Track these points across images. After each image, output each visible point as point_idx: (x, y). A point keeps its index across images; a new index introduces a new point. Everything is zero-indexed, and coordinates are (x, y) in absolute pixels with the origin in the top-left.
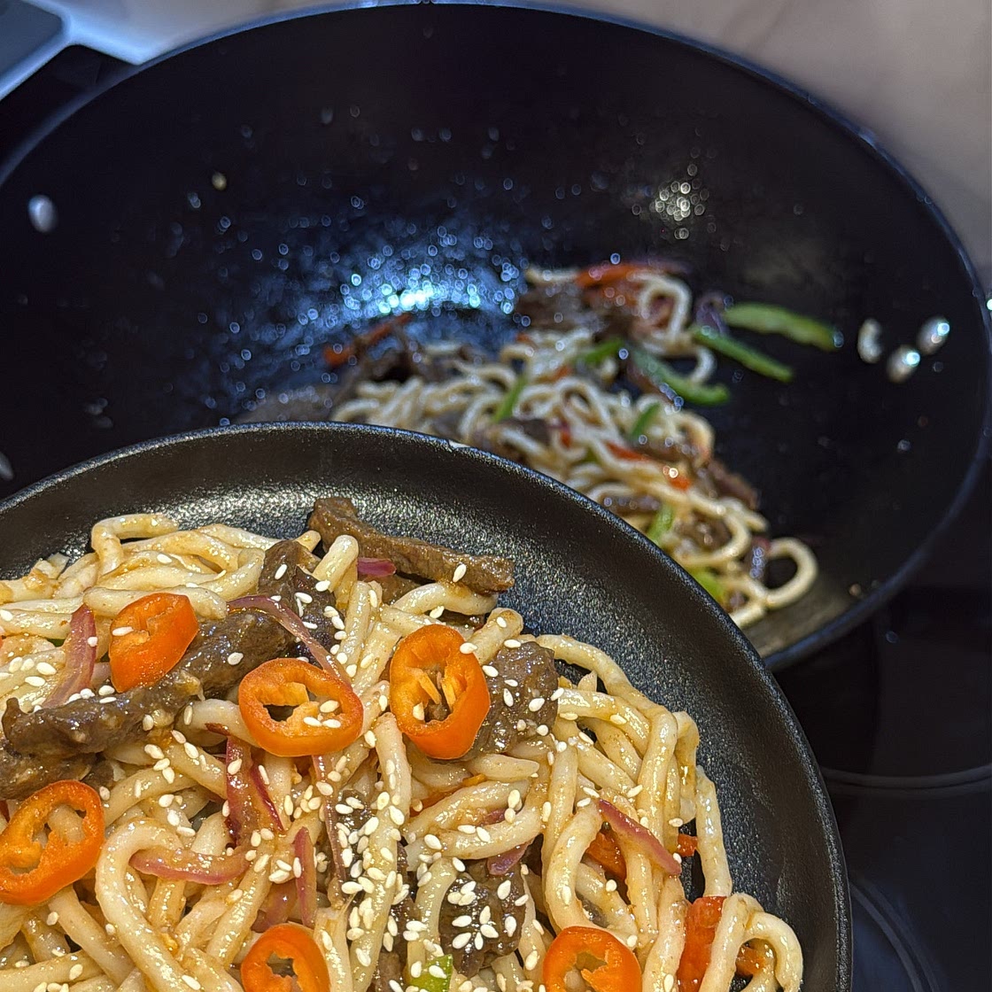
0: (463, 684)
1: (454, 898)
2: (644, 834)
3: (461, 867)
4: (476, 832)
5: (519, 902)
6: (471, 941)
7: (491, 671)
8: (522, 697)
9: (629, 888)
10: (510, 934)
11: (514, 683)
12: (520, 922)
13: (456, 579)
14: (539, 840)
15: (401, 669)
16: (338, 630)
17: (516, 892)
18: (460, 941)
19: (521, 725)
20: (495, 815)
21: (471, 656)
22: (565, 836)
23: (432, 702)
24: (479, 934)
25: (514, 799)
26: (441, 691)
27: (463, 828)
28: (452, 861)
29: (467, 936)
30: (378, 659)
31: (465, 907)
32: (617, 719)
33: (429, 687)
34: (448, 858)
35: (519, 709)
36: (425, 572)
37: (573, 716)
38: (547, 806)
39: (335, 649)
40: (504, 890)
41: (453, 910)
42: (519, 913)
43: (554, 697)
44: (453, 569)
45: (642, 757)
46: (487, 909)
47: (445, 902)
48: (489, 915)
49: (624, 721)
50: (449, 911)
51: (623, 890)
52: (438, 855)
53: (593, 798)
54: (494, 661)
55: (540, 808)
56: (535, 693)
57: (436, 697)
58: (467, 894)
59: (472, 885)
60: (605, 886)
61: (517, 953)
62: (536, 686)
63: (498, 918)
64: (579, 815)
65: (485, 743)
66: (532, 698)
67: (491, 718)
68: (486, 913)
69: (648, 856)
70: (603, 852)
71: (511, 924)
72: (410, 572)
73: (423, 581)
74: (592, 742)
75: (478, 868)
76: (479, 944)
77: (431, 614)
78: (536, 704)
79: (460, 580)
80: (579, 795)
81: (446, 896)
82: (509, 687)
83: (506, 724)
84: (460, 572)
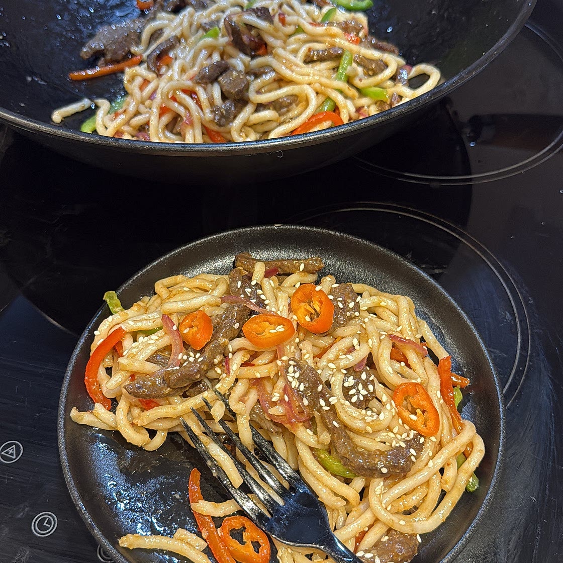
0: (321, 303)
1: (346, 385)
2: (410, 342)
3: (345, 372)
4: (347, 357)
5: (371, 379)
6: (358, 398)
7: (331, 297)
8: (345, 303)
9: (411, 364)
10: (372, 391)
11: (341, 299)
12: (374, 385)
13: (301, 270)
14: (370, 354)
15: (295, 306)
16: (264, 300)
17: (368, 376)
18: (354, 399)
19: (348, 314)
20: (351, 350)
21: (321, 291)
22: (380, 351)
23: (312, 314)
24: (360, 395)
25: (355, 342)
26: (314, 309)
27: (341, 357)
28: (341, 371)
29: (356, 396)
30: (285, 305)
31: (351, 386)
32: (383, 304)
33: (308, 308)
34: (339, 370)
35: (346, 309)
36: (288, 271)
37: (366, 308)
38: (370, 341)
39: (268, 308)
40: (364, 376)
41: (347, 389)
42: (372, 382)
43: (357, 301)
44: (299, 266)
45: (398, 316)
46: (360, 384)
47: (343, 387)
48: (362, 387)
49: (386, 304)
50: (346, 390)
51: (408, 365)
52: (335, 370)
53: (385, 335)
54: (331, 293)
55: (367, 342)
56: (349, 301)
57: (313, 312)
58: (351, 381)
59: (352, 377)
60: (401, 365)
61: (376, 398)
62: (349, 298)
63: (365, 387)
64: (383, 342)
65: (337, 324)
66: (349, 303)
67: (336, 314)
68: (360, 387)
69: (414, 350)
70: (395, 355)
71: (371, 387)
72: (282, 273)
73: (289, 275)
74: (376, 316)
75: (351, 371)
76: (361, 398)
77: (296, 286)
78: (352, 305)
79: (303, 270)
80: (380, 335)
81: (343, 384)
82: (339, 301)
83: (342, 315)
84: (302, 267)
